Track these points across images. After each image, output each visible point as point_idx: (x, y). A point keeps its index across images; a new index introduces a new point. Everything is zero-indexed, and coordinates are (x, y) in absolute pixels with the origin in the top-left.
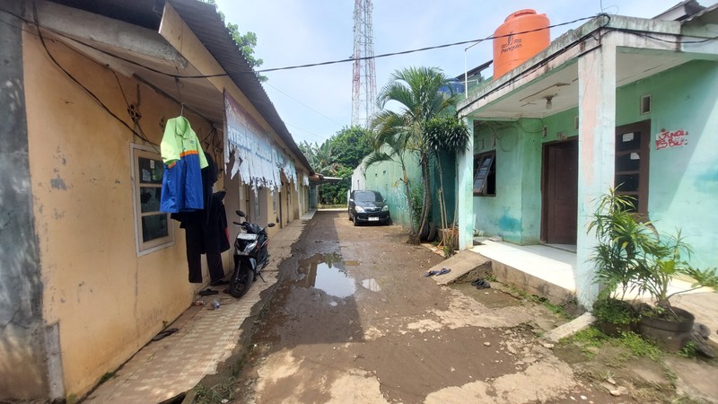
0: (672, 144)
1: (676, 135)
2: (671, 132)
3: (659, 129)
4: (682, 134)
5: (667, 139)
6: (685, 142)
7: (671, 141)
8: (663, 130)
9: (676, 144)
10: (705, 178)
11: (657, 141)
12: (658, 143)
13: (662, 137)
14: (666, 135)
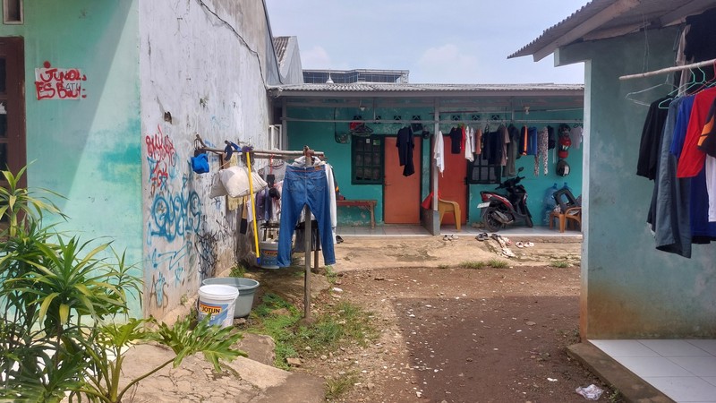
0: (63, 93)
1: (68, 77)
2: (60, 70)
3: (39, 61)
4: (78, 78)
5: (54, 83)
6: (82, 93)
7: (60, 86)
8: (47, 65)
9: (69, 94)
10: (113, 158)
11: (37, 84)
12: (39, 86)
13: (46, 77)
14: (51, 73)
